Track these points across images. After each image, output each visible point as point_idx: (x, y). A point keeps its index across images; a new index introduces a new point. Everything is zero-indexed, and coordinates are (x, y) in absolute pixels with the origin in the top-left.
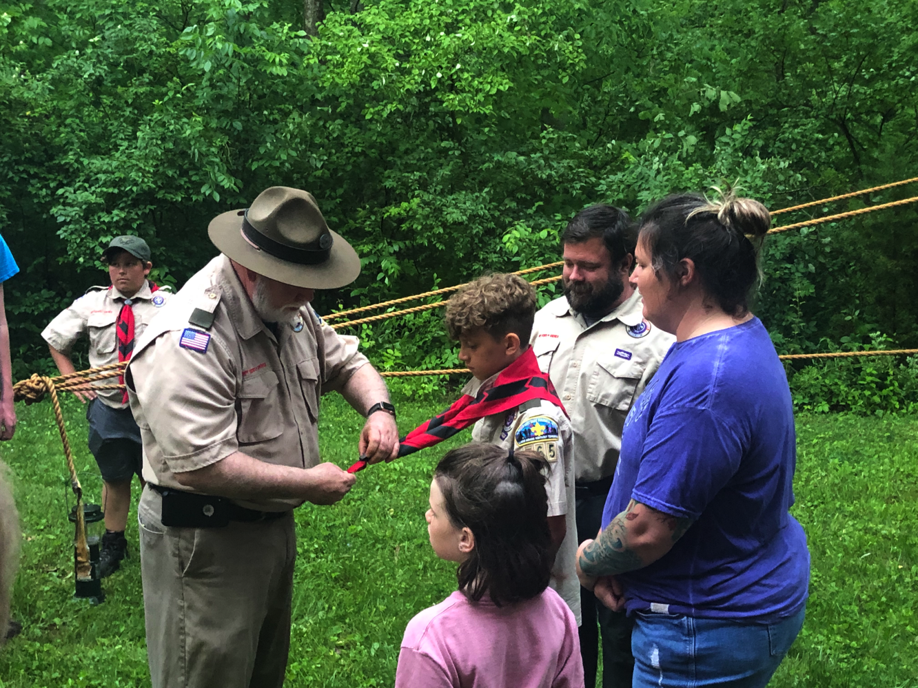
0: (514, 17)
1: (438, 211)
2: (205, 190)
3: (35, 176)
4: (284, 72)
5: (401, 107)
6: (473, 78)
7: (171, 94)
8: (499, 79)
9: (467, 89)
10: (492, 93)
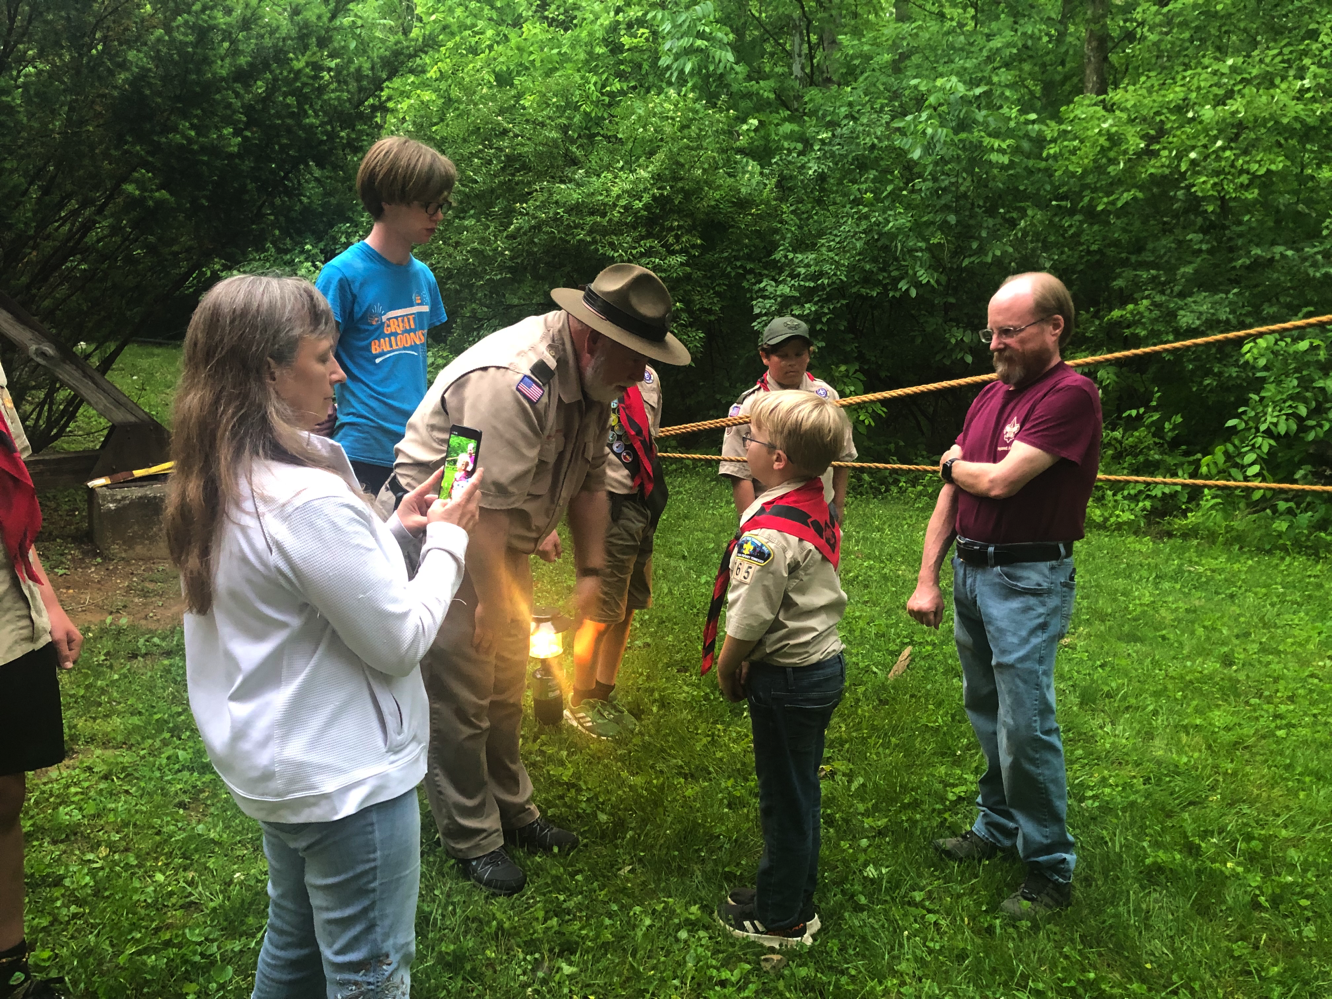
0: (1307, 83)
1: (1173, 315)
2: (903, 285)
3: (751, 271)
4: (1005, 160)
5: (1140, 195)
6: (1237, 157)
7: (890, 188)
8: (1272, 156)
9: (1227, 170)
10: (1260, 173)
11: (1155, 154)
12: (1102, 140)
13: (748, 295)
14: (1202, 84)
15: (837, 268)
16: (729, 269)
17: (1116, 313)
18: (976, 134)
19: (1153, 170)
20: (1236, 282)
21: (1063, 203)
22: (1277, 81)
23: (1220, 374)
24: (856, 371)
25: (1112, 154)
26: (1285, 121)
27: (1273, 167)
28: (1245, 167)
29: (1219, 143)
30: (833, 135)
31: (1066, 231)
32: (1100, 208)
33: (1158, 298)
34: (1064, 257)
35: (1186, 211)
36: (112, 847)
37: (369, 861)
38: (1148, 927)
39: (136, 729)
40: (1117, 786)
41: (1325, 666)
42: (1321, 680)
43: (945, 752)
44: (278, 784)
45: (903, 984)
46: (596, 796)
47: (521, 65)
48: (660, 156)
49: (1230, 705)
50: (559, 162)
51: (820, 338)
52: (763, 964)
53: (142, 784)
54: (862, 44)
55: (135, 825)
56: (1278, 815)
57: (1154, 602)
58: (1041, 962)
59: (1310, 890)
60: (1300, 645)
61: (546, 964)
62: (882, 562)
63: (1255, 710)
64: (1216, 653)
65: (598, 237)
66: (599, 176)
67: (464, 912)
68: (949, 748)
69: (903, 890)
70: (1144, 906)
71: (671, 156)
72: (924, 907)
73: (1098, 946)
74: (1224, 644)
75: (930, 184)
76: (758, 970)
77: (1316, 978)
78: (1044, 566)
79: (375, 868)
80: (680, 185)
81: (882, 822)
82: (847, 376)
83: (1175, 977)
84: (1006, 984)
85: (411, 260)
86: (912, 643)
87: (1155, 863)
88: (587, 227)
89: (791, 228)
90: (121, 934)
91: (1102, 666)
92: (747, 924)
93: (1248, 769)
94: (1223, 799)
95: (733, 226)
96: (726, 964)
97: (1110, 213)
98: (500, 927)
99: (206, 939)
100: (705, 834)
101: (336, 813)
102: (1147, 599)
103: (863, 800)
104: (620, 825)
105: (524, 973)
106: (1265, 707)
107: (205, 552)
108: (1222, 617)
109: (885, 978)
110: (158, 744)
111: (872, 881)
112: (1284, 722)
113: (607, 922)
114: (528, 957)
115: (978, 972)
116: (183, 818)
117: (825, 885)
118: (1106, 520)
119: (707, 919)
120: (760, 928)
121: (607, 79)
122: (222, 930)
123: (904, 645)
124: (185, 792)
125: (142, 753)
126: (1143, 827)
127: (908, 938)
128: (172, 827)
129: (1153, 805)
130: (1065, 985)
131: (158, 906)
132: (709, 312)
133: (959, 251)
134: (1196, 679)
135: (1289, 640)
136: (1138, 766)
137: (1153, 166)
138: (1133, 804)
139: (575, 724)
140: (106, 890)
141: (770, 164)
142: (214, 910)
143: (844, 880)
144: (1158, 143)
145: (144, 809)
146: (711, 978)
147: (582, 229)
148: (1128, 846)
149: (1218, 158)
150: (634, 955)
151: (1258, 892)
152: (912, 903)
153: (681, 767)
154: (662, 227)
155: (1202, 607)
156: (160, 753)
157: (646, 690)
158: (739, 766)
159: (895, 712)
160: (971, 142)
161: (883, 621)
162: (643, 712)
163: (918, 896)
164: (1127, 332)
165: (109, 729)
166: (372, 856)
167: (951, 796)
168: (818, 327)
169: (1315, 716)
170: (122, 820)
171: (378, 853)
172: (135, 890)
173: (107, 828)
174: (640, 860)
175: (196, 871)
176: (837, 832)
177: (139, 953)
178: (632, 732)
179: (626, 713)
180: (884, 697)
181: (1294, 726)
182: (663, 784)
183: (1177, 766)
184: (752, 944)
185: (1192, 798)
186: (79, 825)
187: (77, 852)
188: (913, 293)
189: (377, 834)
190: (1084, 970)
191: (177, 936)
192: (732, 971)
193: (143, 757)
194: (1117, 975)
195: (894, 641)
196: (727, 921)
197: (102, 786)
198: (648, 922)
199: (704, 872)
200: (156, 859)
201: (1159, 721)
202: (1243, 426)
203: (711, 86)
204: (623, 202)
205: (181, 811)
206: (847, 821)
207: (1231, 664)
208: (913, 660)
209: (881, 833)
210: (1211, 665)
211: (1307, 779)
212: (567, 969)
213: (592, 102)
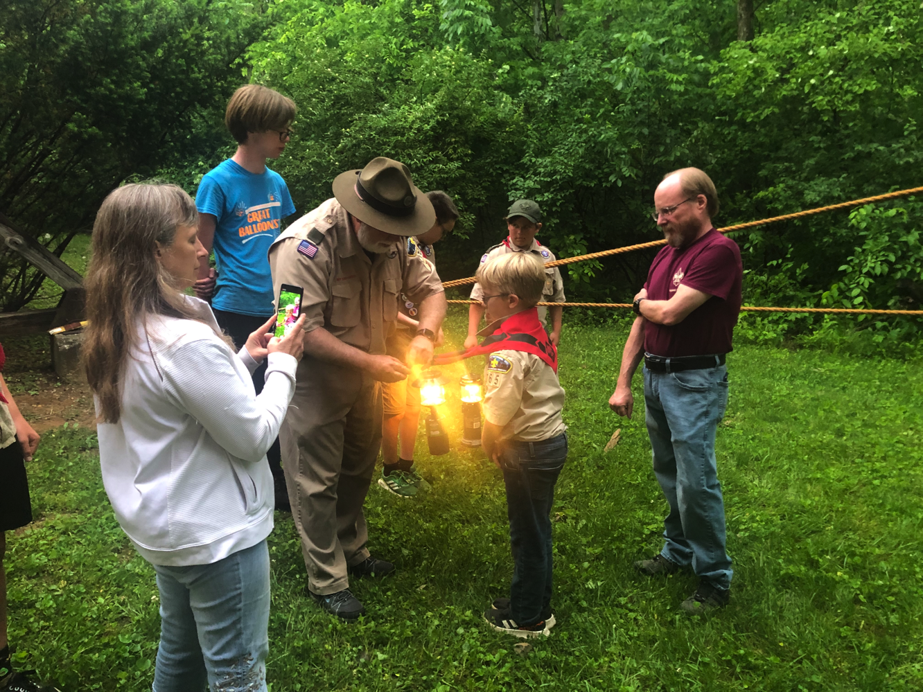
0: (891, 28)
1: (801, 194)
2: (612, 178)
4: (682, 88)
5: (776, 110)
6: (844, 81)
7: (602, 111)
8: (868, 81)
9: (837, 91)
10: (859, 93)
11: (787, 81)
12: (749, 73)
13: (505, 188)
14: (819, 31)
15: (566, 168)
16: (491, 170)
17: (761, 194)
18: (661, 71)
19: (784, 93)
20: (845, 169)
21: (723, 118)
22: (871, 27)
23: (835, 234)
24: (582, 239)
25: (756, 82)
26: (876, 55)
27: (869, 88)
28: (850, 88)
29: (831, 72)
30: (562, 75)
31: (726, 137)
32: (749, 120)
33: (791, 182)
34: (725, 155)
35: (810, 121)
36: (68, 579)
37: (236, 589)
38: (782, 618)
39: (84, 499)
40: (762, 521)
41: (907, 435)
42: (904, 445)
43: (643, 501)
44: (171, 539)
45: (612, 660)
46: (401, 537)
47: (344, 32)
48: (441, 93)
49: (841, 463)
50: (371, 99)
51: (555, 216)
52: (515, 649)
53: (89, 537)
54: (581, 10)
55: (84, 564)
56: (873, 539)
57: (789, 394)
58: (707, 642)
59: (895, 590)
60: (891, 420)
61: (367, 653)
62: (600, 371)
63: (859, 467)
64: (832, 428)
65: (400, 151)
66: (399, 108)
67: (310, 618)
68: (645, 498)
69: (613, 597)
70: (779, 603)
71: (449, 93)
72: (627, 608)
73: (747, 631)
74: (837, 421)
75: (629, 107)
76: (512, 653)
77: (899, 651)
78: (705, 372)
79: (240, 594)
80: (455, 112)
81: (598, 551)
82: (575, 243)
83: (800, 652)
84: (683, 659)
85: (266, 170)
86: (620, 426)
87: (787, 574)
88: (392, 144)
89: (534, 142)
90: (74, 640)
91: (753, 439)
92: (505, 622)
93: (853, 507)
94: (835, 528)
95: (493, 141)
96: (491, 650)
97: (756, 123)
98: (335, 628)
99: (133, 641)
100: (476, 561)
101: (213, 558)
102: (784, 392)
103: (585, 535)
104: (417, 558)
105: (352, 660)
106: (865, 464)
107: (115, 380)
108: (837, 403)
109: (600, 657)
110: (100, 509)
111: (591, 591)
112: (879, 474)
113: (409, 623)
114: (354, 649)
115: (664, 651)
116: (117, 560)
117: (559, 594)
118: (757, 338)
119: (477, 620)
120: (514, 625)
121: (404, 40)
122: (144, 635)
123: (615, 428)
124: (118, 542)
125: (89, 515)
126: (779, 549)
127: (616, 629)
128: (109, 566)
129: (787, 534)
130: (724, 658)
131: (100, 620)
132: (479, 200)
133: (652, 153)
134: (818, 446)
135: (884, 418)
136: (777, 507)
137: (785, 90)
138: (772, 533)
139: (387, 488)
140: (64, 610)
141: (518, 97)
142: (138, 621)
143: (572, 591)
144: (789, 73)
145: (90, 553)
146: (480, 659)
147: (389, 146)
148: (769, 563)
149: (831, 83)
150: (426, 646)
151: (858, 592)
152: (619, 605)
153: (460, 516)
154: (444, 143)
155: (822, 396)
156: (101, 516)
157: (437, 463)
158: (500, 514)
159: (608, 474)
160: (657, 77)
161: (601, 412)
162: (434, 479)
163: (623, 600)
164: (769, 207)
165: (66, 500)
166: (238, 586)
167: (646, 532)
168: (554, 209)
169: (900, 469)
170: (75, 562)
171: (243, 584)
172: (84, 609)
173: (65, 568)
174: (432, 580)
175: (126, 595)
176: (568, 558)
177: (87, 652)
178: (426, 492)
179: (422, 480)
180: (601, 464)
181: (885, 477)
182: (448, 527)
183: (803, 507)
184: (507, 636)
185: (814, 529)
186: (45, 566)
187: (45, 585)
188: (620, 184)
189: (241, 571)
190: (737, 648)
191: (113, 640)
192: (494, 655)
193: (90, 518)
194: (760, 651)
195: (608, 425)
196: (491, 620)
197: (61, 539)
198: (436, 622)
199: (475, 588)
200: (99, 588)
201: (792, 476)
202: (851, 269)
203: (476, 42)
204: (416, 126)
205: (116, 555)
206: (574, 550)
207: (843, 435)
208: (621, 438)
209: (598, 558)
210: (828, 437)
211: (894, 513)
212: (381, 656)
213: (394, 57)
